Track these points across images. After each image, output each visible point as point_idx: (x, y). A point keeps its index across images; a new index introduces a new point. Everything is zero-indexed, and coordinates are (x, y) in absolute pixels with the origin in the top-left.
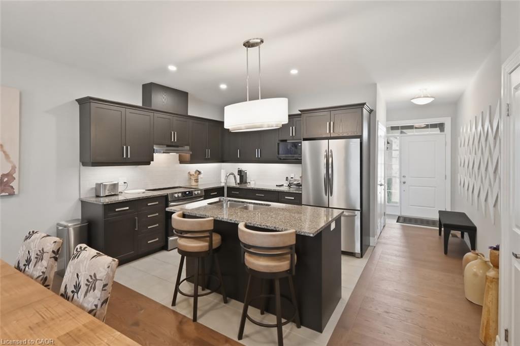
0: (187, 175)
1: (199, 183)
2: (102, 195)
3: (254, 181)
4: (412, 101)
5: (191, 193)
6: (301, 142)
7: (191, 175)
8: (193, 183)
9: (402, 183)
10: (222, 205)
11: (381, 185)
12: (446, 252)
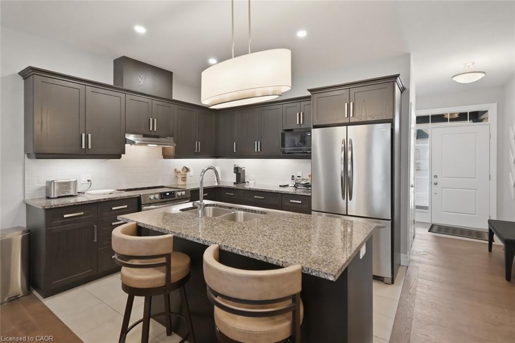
0: (172, 173)
1: (187, 182)
2: (52, 197)
3: (253, 180)
4: (454, 79)
5: (172, 194)
6: (311, 131)
7: (178, 172)
8: (180, 182)
9: (433, 184)
10: (197, 213)
11: (412, 187)
12: (508, 278)
